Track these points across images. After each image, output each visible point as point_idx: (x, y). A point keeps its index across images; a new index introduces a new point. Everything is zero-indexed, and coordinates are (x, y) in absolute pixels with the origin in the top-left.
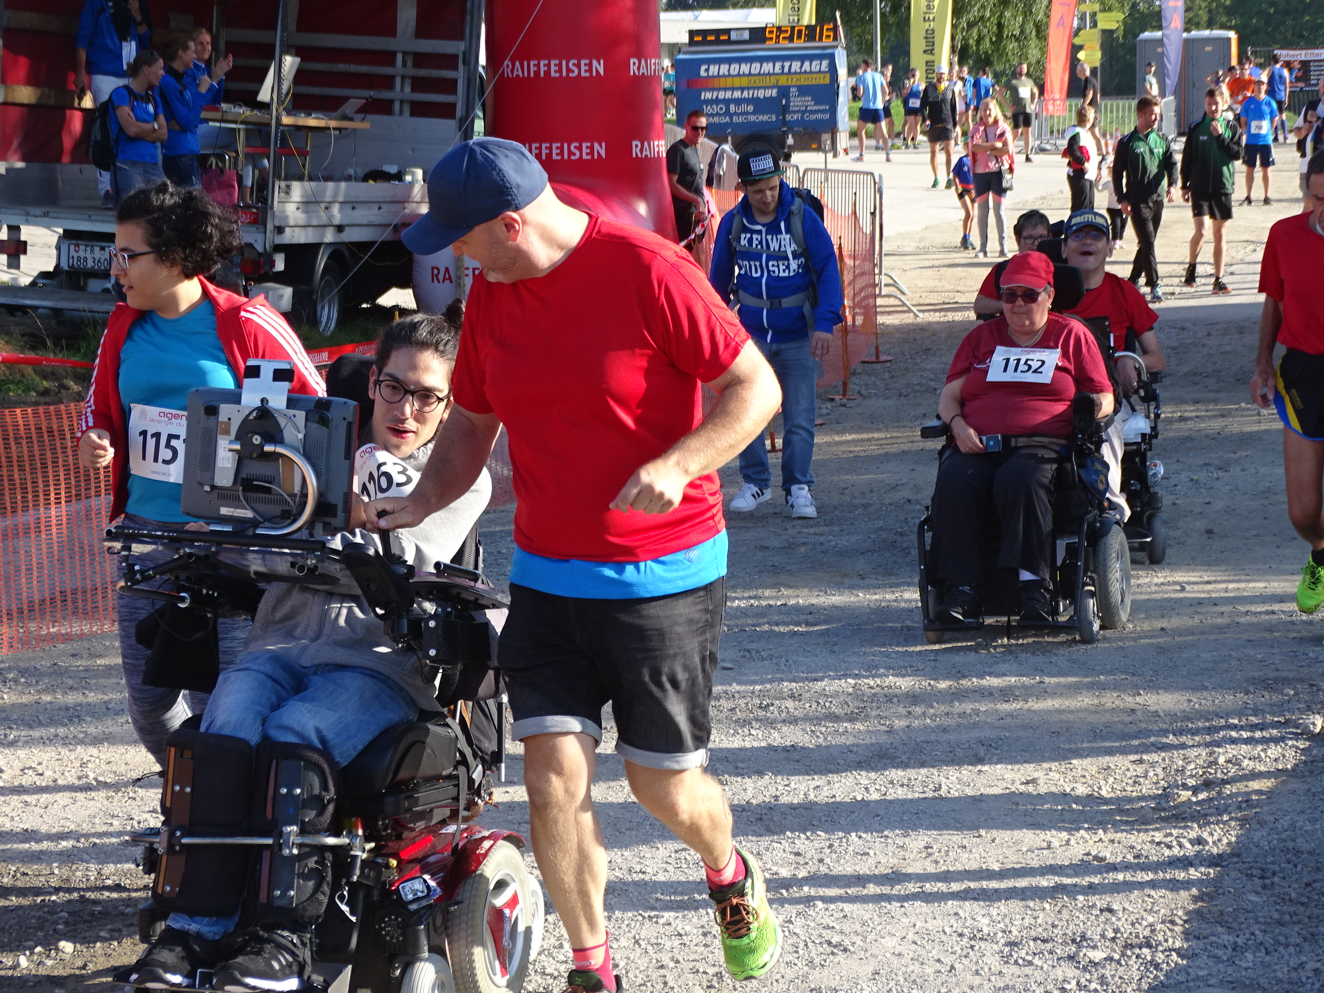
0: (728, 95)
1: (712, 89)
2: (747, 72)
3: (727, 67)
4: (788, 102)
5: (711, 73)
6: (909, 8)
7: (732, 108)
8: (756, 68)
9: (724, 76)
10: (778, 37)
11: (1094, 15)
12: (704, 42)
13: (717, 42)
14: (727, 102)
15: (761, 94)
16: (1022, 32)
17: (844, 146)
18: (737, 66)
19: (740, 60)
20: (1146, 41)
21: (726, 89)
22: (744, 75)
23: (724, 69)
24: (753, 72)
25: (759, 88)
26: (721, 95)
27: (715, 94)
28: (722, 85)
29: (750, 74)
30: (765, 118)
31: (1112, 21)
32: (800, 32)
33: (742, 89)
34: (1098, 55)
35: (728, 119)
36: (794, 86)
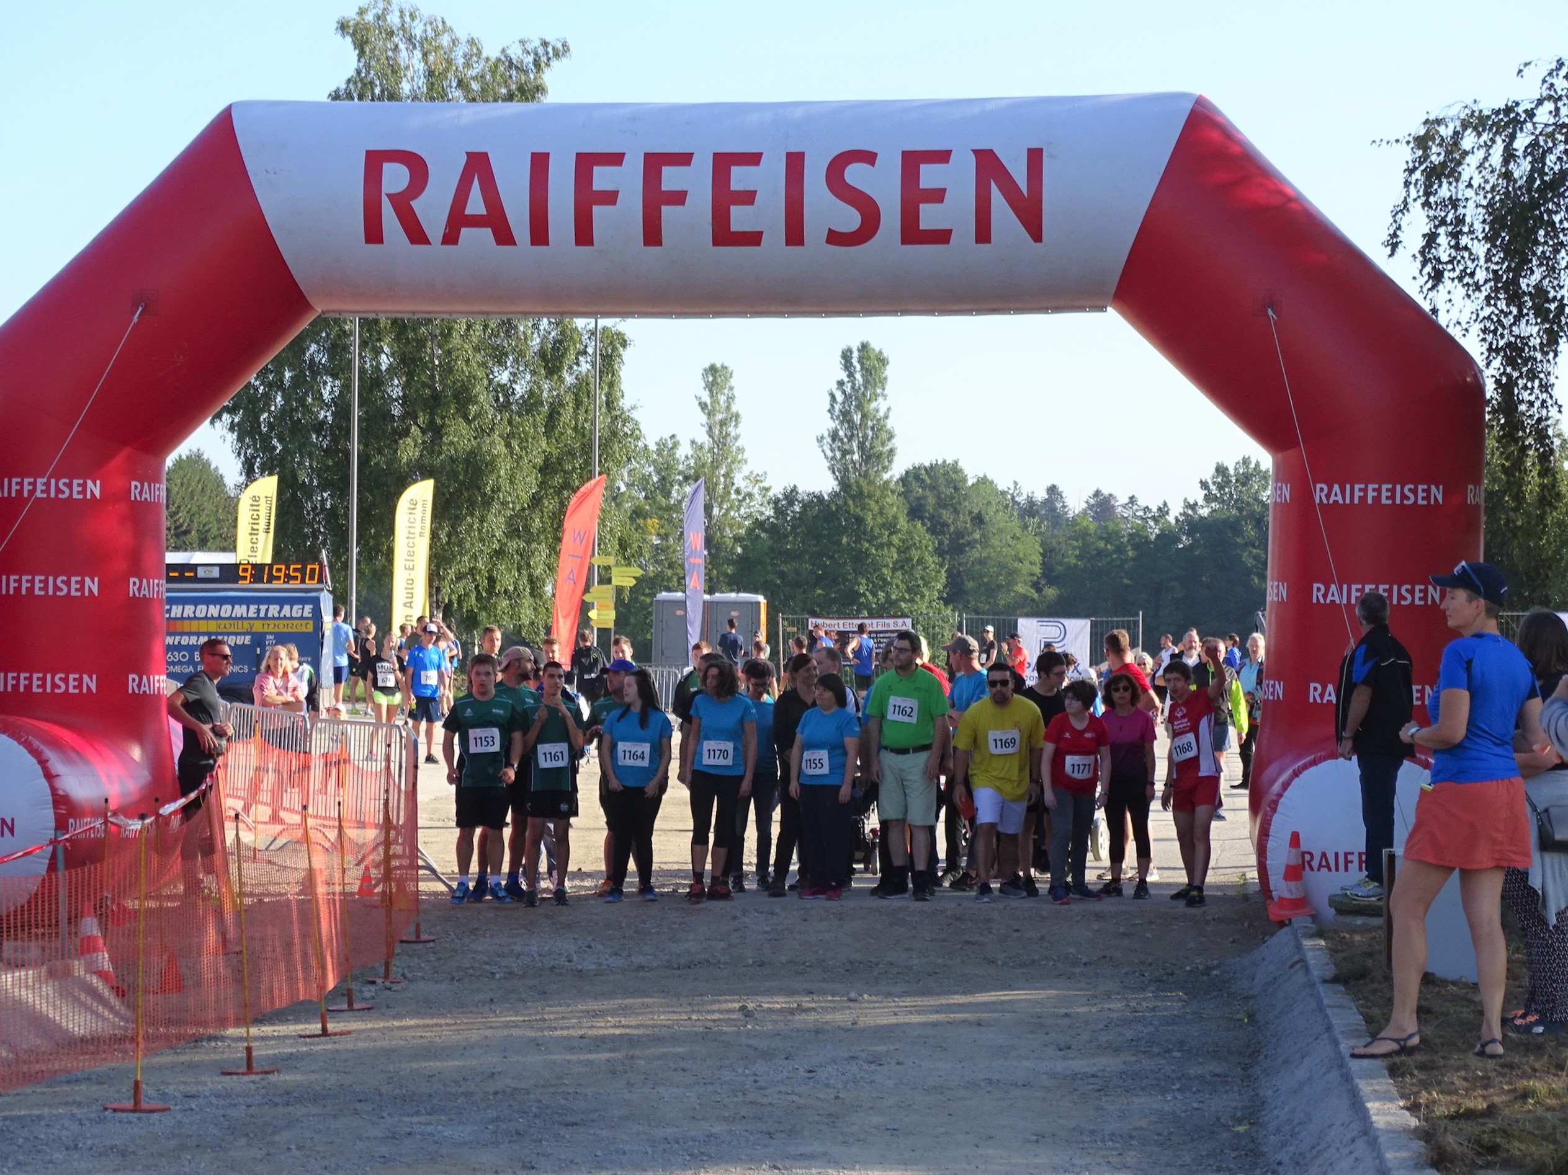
1: (175, 633)
3: (192, 607)
4: (263, 651)
5: (173, 615)
8: (226, 610)
9: (189, 618)
10: (253, 576)
11: (608, 568)
13: (182, 579)
18: (204, 607)
19: (208, 601)
20: (664, 602)
21: (190, 634)
22: (212, 618)
23: (189, 610)
24: (223, 615)
26: (185, 641)
27: (177, 638)
28: (187, 630)
29: (220, 618)
31: (625, 577)
32: (279, 570)
34: (612, 615)
35: (191, 669)
36: (271, 633)
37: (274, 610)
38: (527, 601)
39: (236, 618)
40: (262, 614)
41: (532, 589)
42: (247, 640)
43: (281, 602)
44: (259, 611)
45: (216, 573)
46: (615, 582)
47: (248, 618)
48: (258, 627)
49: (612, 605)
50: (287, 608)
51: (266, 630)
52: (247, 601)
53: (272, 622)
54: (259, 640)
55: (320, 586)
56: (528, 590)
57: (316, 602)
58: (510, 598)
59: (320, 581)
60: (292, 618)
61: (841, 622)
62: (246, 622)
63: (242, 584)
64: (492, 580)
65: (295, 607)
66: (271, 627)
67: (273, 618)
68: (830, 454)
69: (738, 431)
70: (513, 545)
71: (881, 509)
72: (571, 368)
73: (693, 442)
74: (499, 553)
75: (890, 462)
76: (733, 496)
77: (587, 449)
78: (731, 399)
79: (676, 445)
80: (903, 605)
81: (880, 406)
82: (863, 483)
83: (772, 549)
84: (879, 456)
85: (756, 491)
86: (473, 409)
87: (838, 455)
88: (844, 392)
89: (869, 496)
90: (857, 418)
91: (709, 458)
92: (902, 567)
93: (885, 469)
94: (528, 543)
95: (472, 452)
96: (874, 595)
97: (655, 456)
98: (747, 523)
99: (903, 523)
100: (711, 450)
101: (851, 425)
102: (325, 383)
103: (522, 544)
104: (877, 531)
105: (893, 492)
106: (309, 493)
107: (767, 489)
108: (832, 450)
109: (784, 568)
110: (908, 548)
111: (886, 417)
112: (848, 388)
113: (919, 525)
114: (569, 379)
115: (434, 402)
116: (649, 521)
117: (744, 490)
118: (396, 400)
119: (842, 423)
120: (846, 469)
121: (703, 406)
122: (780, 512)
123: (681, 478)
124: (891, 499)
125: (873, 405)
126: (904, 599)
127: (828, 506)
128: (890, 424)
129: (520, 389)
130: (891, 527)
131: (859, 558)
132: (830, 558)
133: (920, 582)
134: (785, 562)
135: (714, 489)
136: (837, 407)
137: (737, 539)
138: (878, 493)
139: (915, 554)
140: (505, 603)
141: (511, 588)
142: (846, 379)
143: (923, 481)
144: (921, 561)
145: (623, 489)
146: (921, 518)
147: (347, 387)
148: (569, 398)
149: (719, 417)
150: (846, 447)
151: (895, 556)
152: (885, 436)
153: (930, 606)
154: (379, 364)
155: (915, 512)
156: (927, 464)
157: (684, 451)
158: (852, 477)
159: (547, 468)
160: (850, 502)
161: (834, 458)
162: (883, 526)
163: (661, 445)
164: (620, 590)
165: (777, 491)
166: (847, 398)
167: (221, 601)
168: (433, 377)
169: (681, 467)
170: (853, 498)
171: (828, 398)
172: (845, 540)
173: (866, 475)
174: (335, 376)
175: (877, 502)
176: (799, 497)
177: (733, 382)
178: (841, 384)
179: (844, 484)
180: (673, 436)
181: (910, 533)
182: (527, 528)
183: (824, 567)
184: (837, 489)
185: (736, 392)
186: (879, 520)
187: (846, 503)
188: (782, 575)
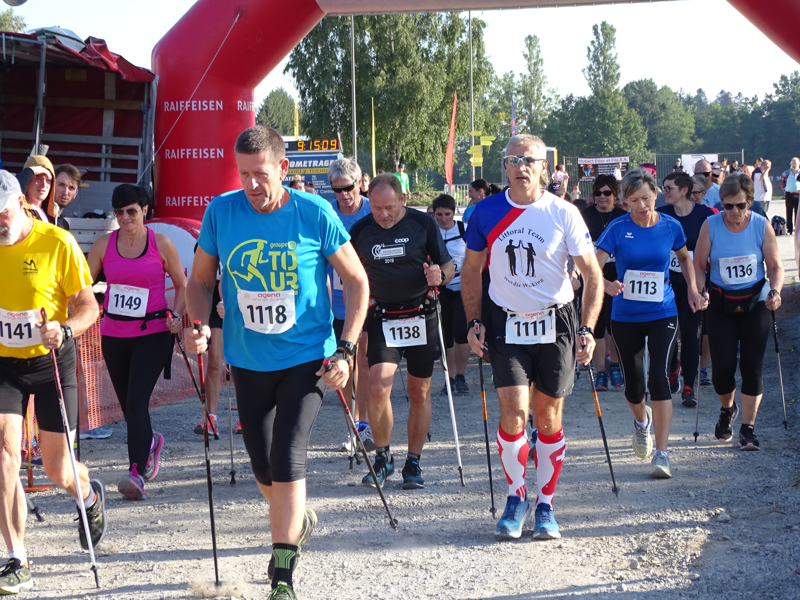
10: (305, 147)
11: (479, 137)
31: (487, 142)
32: (317, 144)
34: (481, 160)
36: (314, 175)
37: (315, 163)
39: (297, 168)
40: (310, 165)
43: (319, 159)
44: (308, 164)
46: (483, 143)
47: (303, 168)
48: (308, 172)
49: (481, 155)
50: (321, 162)
51: (312, 173)
52: (302, 159)
53: (315, 169)
55: (337, 151)
59: (337, 148)
61: (594, 159)
62: (302, 170)
63: (300, 151)
65: (326, 161)
66: (314, 171)
67: (315, 167)
68: (588, 77)
69: (543, 67)
70: (432, 127)
71: (615, 103)
72: (458, 39)
73: (521, 74)
74: (426, 131)
75: (618, 80)
76: (542, 100)
77: (467, 78)
78: (539, 52)
79: (513, 76)
80: (626, 151)
81: (612, 52)
82: (606, 91)
83: (561, 125)
84: (612, 77)
85: (553, 97)
86: (409, 61)
87: (592, 77)
88: (594, 46)
89: (608, 97)
90: (601, 59)
91: (528, 81)
92: (626, 132)
93: (616, 83)
94: (440, 126)
95: (410, 82)
96: (612, 146)
97: (503, 82)
98: (549, 113)
99: (625, 110)
100: (530, 77)
101: (599, 63)
102: (338, 51)
103: (437, 127)
104: (612, 114)
105: (620, 94)
106: (332, 105)
107: (558, 96)
108: (590, 75)
109: (568, 134)
110: (628, 122)
111: (616, 58)
112: (596, 44)
113: (634, 110)
114: (457, 45)
115: (391, 58)
116: (501, 114)
117: (547, 97)
118: (374, 58)
119: (594, 62)
120: (597, 84)
121: (526, 56)
122: (565, 107)
123: (516, 92)
124: (620, 98)
125: (609, 52)
126: (627, 148)
127: (588, 104)
128: (618, 61)
129: (434, 50)
130: (620, 112)
131: (604, 128)
132: (591, 128)
133: (635, 139)
134: (568, 131)
135: (532, 97)
136: (591, 54)
137: (544, 121)
138: (613, 96)
139: (632, 125)
141: (432, 149)
142: (595, 40)
143: (635, 89)
144: (635, 128)
145: (488, 98)
146: (635, 107)
147: (348, 54)
148: (457, 54)
149: (533, 61)
150: (596, 73)
151: (622, 126)
152: (615, 66)
153: (640, 151)
154: (363, 41)
155: (632, 104)
156: (637, 81)
157: (517, 79)
158: (600, 88)
159: (449, 89)
160: (599, 101)
161: (590, 79)
162: (615, 112)
163: (506, 77)
164: (485, 148)
165: (563, 97)
166: (596, 49)
168: (390, 47)
169: (516, 87)
170: (600, 98)
171: (587, 50)
172: (597, 120)
173: (606, 87)
174: (342, 47)
175: (612, 100)
176: (574, 99)
177: (539, 43)
178: (593, 42)
179: (596, 92)
180: (511, 72)
181: (629, 115)
182: (439, 120)
183: (587, 133)
184: (592, 94)
185: (541, 48)
186: (614, 109)
187: (596, 101)
188: (566, 138)
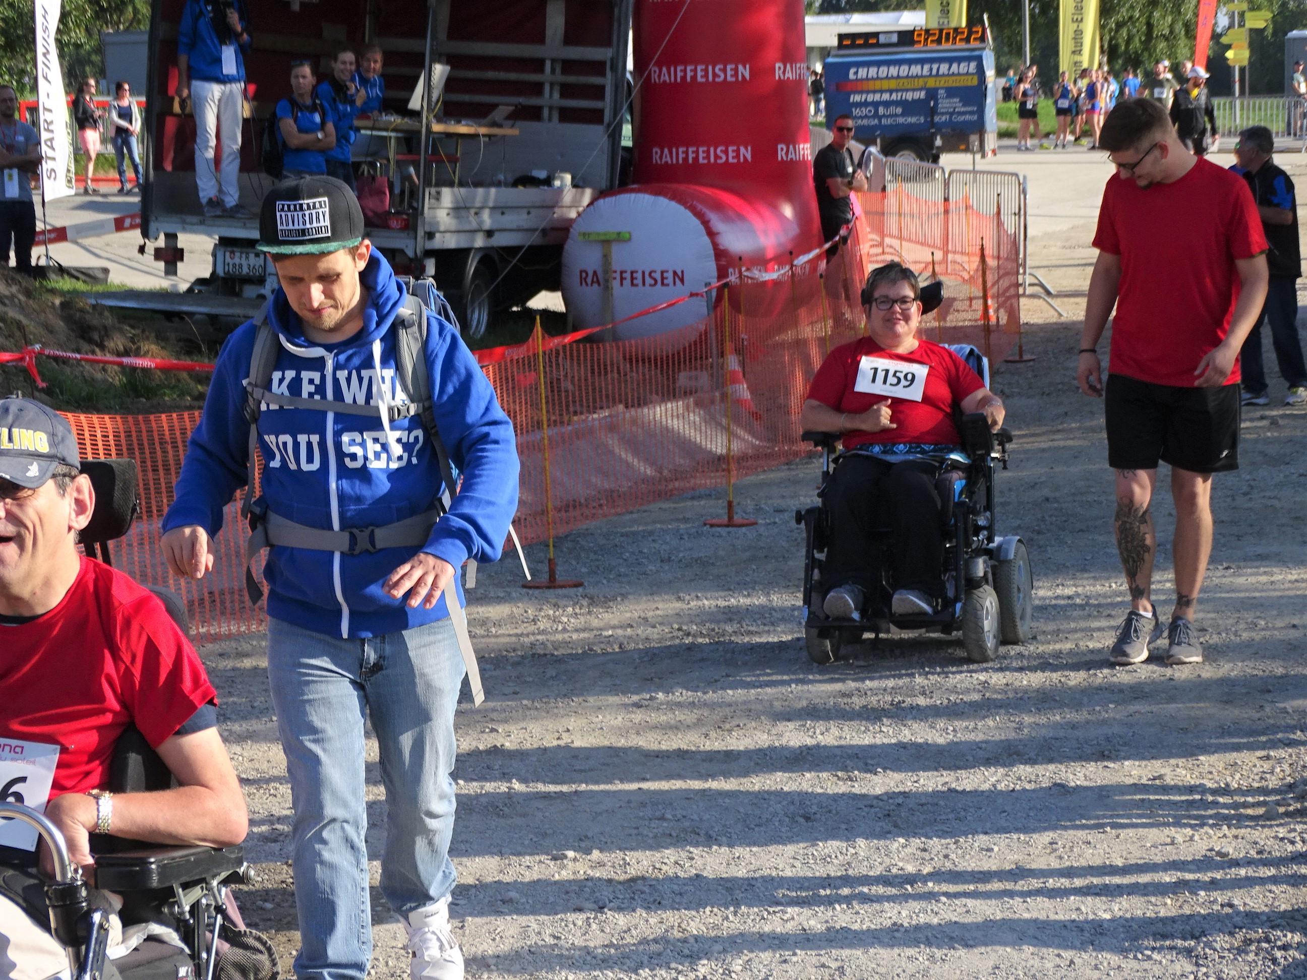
0: (877, 97)
1: (861, 92)
2: (895, 74)
3: (875, 69)
4: (936, 104)
5: (859, 76)
6: (1057, 9)
7: (881, 110)
8: (904, 70)
9: (873, 79)
10: (926, 40)
11: (1242, 15)
12: (853, 46)
13: (866, 45)
14: (876, 105)
15: (909, 96)
16: (1171, 32)
17: (992, 147)
18: (886, 69)
19: (888, 63)
20: (1294, 39)
21: (874, 92)
22: (892, 77)
23: (873, 71)
24: (901, 74)
25: (907, 90)
26: (870, 98)
27: (864, 97)
28: (871, 87)
29: (898, 77)
30: (912, 120)
31: (1259, 20)
32: (948, 34)
33: (891, 92)
34: (1246, 54)
35: (876, 121)
36: (942, 88)
37: (944, 68)
38: (1182, 42)
39: (912, 77)
40: (934, 72)
41: (1187, 32)
42: (923, 95)
43: (950, 61)
44: (931, 69)
45: (894, 39)
46: (1249, 24)
47: (922, 76)
48: (931, 83)
49: (1247, 44)
50: (955, 66)
51: (938, 85)
52: (922, 62)
53: (943, 79)
54: (932, 94)
55: (982, 45)
56: (1183, 32)
57: (979, 59)
58: (1167, 39)
59: (983, 39)
60: (959, 74)
62: (921, 80)
63: (917, 47)
64: (1150, 26)
65: (962, 65)
66: (942, 83)
67: (943, 75)
140: (1162, 45)
141: (1167, 32)
164: (1252, 32)
167: (900, 62)
